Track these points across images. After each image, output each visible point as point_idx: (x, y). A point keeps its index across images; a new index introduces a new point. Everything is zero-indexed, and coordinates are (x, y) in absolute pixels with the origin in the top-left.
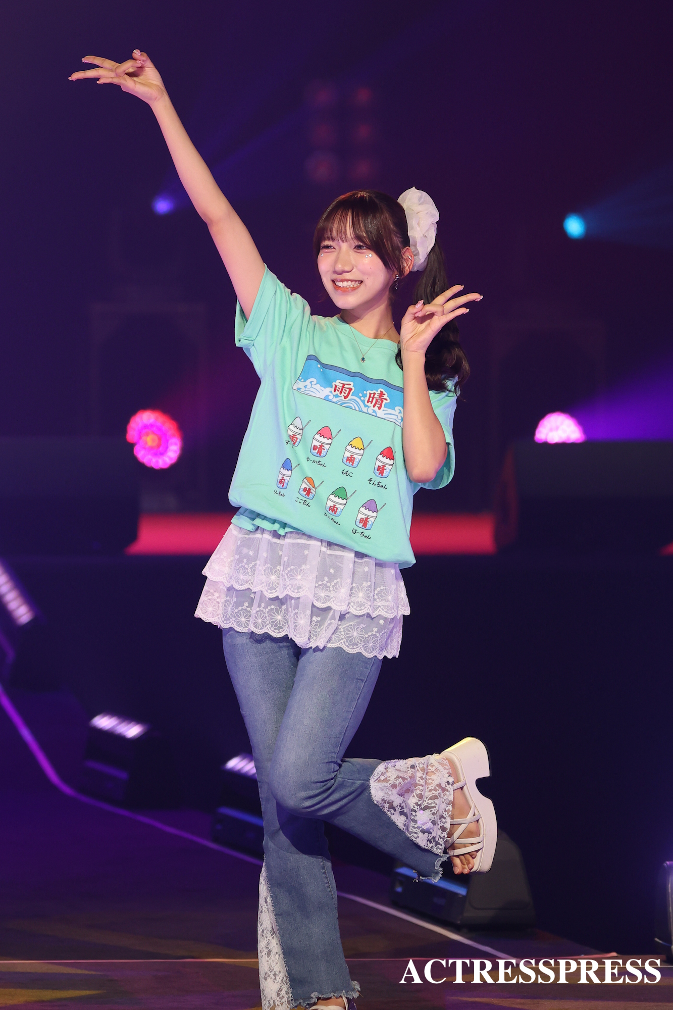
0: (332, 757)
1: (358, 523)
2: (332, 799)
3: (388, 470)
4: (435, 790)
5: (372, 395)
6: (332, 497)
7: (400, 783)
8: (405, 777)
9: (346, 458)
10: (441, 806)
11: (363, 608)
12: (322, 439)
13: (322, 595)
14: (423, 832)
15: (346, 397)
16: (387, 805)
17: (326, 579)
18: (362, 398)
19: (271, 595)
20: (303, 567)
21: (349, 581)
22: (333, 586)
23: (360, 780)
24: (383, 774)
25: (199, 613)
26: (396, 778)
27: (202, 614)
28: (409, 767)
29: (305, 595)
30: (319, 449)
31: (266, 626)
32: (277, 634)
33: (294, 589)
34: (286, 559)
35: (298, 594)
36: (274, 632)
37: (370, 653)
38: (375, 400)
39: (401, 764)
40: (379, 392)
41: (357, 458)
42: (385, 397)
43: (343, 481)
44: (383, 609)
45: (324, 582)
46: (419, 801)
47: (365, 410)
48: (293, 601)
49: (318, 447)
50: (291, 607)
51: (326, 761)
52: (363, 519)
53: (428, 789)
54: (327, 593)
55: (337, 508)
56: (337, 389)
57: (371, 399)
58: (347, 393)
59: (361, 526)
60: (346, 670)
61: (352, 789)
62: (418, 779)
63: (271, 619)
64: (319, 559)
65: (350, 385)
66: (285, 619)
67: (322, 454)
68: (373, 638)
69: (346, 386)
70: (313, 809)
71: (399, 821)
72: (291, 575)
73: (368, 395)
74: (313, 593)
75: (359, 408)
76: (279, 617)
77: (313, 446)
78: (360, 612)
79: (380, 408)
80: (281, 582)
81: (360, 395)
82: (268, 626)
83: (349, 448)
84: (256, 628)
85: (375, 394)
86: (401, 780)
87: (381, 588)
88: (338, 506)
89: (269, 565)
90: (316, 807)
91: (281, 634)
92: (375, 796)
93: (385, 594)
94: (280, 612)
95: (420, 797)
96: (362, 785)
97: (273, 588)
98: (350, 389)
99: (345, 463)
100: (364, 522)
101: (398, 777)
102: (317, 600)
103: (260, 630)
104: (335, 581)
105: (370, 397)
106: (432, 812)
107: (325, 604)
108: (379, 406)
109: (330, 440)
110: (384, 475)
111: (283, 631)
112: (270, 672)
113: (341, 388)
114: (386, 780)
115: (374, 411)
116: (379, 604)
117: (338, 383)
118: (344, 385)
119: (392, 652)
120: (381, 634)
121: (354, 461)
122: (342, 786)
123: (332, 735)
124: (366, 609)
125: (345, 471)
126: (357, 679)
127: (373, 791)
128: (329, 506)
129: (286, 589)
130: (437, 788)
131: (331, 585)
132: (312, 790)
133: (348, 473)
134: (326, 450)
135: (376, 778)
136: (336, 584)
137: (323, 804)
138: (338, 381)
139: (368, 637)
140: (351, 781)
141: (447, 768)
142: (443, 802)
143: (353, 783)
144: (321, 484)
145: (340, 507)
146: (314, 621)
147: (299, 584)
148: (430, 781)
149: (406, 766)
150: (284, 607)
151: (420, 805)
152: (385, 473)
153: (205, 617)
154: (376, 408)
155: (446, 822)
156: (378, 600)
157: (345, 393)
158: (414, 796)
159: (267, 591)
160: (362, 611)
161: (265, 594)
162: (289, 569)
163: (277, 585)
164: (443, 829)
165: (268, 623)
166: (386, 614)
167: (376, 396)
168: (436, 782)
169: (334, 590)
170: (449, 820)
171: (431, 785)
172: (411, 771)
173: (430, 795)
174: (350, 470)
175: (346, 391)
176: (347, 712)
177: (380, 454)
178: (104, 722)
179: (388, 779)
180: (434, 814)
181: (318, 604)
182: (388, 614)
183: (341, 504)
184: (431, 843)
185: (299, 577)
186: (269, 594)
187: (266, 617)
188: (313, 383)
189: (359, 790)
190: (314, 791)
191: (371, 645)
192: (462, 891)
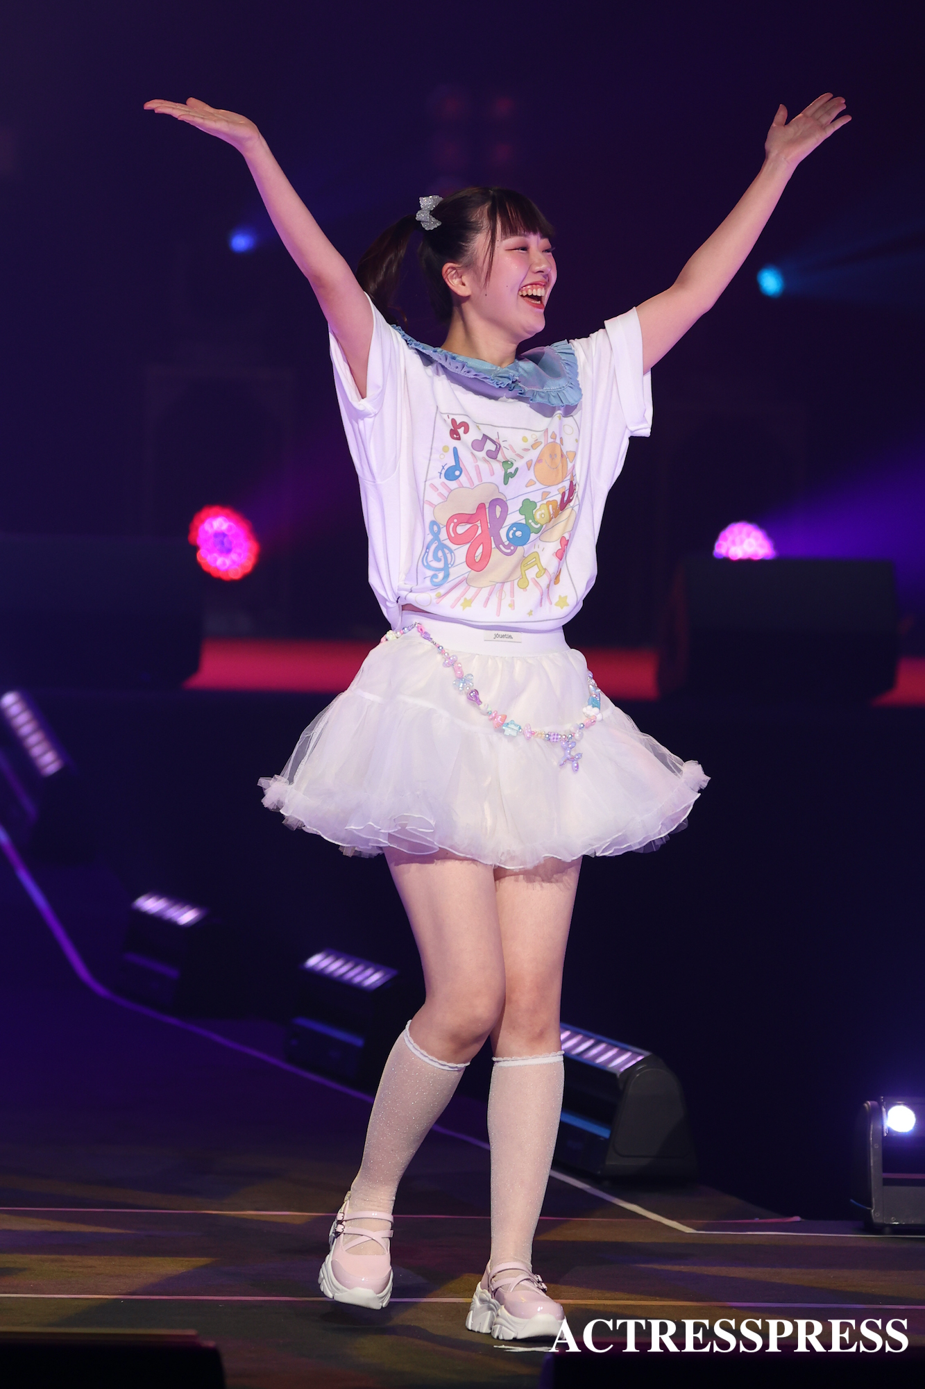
178: (150, 905)
192: (604, 1133)
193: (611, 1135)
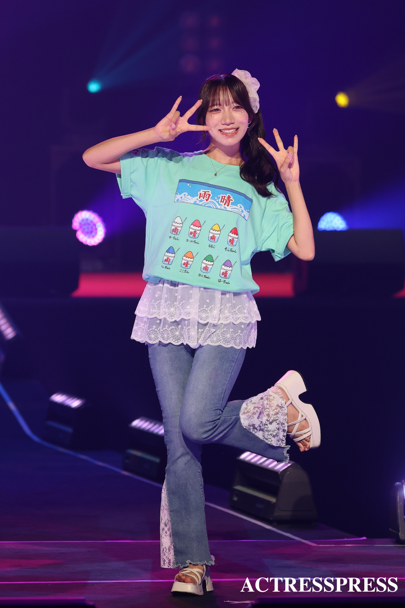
0: (217, 406)
1: (221, 275)
2: (219, 431)
3: (236, 242)
4: (276, 409)
5: (223, 198)
6: (205, 261)
7: (257, 411)
8: (259, 406)
9: (210, 237)
10: (282, 418)
11: (228, 319)
12: (195, 228)
13: (204, 316)
14: (274, 436)
15: (207, 200)
16: (252, 428)
17: (205, 306)
18: (217, 200)
19: (172, 320)
20: (190, 301)
21: (219, 305)
22: (209, 310)
23: (234, 416)
24: (246, 409)
25: (133, 337)
26: (254, 408)
27: (135, 337)
28: (260, 399)
29: (193, 317)
30: (194, 234)
31: (169, 339)
32: (176, 343)
33: (186, 314)
34: (179, 297)
35: (189, 317)
36: (175, 342)
37: (238, 346)
38: (225, 200)
39: (255, 399)
40: (228, 196)
41: (217, 236)
42: (231, 199)
43: (210, 251)
44: (242, 319)
45: (204, 308)
46: (268, 418)
47: (219, 207)
48: (186, 322)
49: (193, 232)
50: (185, 326)
51: (214, 409)
52: (224, 272)
53: (272, 409)
54: (207, 315)
55: (208, 268)
56: (201, 195)
57: (223, 200)
58: (207, 197)
59: (223, 277)
60: (223, 356)
61: (230, 422)
62: (265, 405)
63: (173, 334)
64: (199, 294)
65: (209, 192)
66: (181, 334)
67: (196, 237)
68: (238, 337)
69: (207, 193)
70: (208, 438)
71: (259, 435)
72: (183, 307)
73: (221, 197)
74: (198, 315)
75: (215, 206)
76: (177, 333)
77: (190, 232)
78: (227, 322)
79: (228, 205)
80: (178, 312)
81: (216, 198)
82: (171, 339)
83: (211, 231)
84: (164, 340)
85: (225, 197)
86: (257, 409)
87: (239, 306)
88: (208, 266)
89: (169, 302)
90: (210, 437)
91: (179, 343)
92: (244, 424)
93: (242, 310)
94: (178, 330)
95: (268, 415)
96: (236, 418)
97: (172, 316)
98: (209, 195)
99: (210, 240)
100: (225, 274)
101: (255, 408)
102: (201, 319)
103: (166, 341)
104: (211, 307)
105: (222, 198)
106: (277, 423)
107: (206, 321)
108: (227, 204)
109: (200, 228)
110: (234, 244)
111: (180, 341)
112: (176, 362)
113: (203, 194)
114: (248, 412)
115: (225, 208)
116: (240, 316)
117: (202, 192)
118: (205, 192)
119: (252, 344)
120: (243, 334)
121: (215, 238)
122: (224, 421)
123: (217, 394)
124: (230, 320)
125: (211, 245)
126: (231, 361)
127: (242, 421)
128: (203, 267)
129: (181, 315)
130: (277, 407)
131: (208, 309)
132: (207, 427)
133: (212, 246)
134: (198, 234)
135: (242, 412)
136: (211, 308)
137: (214, 434)
138: (202, 190)
139: (236, 337)
140: (229, 417)
141: (280, 394)
142: (282, 415)
143: (231, 418)
144: (197, 254)
145: (210, 267)
146: (200, 332)
147: (189, 311)
148: (272, 405)
149: (258, 399)
150: (180, 326)
151: (269, 421)
152: (234, 243)
153: (137, 339)
154: (226, 206)
155: (285, 426)
156: (238, 314)
157: (206, 197)
158: (265, 416)
159: (169, 318)
160: (228, 321)
161: (168, 320)
162: (182, 303)
163: (175, 314)
164: (284, 431)
165: (171, 337)
166: (245, 321)
167: (226, 198)
168: (276, 404)
169: (210, 312)
170: (286, 425)
171: (273, 407)
172: (261, 401)
173: (274, 413)
174: (213, 244)
175: (207, 196)
176: (225, 380)
177: (230, 232)
178: (58, 398)
179: (249, 411)
180: (278, 424)
181: (202, 321)
182: (246, 321)
183: (210, 265)
184: (279, 441)
185: (188, 307)
186: (170, 320)
187: (169, 334)
188: (186, 195)
189: (235, 422)
190: (208, 428)
191: (238, 341)
192: (273, 500)
193: (277, 501)
